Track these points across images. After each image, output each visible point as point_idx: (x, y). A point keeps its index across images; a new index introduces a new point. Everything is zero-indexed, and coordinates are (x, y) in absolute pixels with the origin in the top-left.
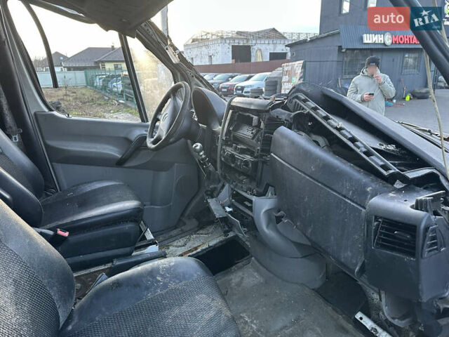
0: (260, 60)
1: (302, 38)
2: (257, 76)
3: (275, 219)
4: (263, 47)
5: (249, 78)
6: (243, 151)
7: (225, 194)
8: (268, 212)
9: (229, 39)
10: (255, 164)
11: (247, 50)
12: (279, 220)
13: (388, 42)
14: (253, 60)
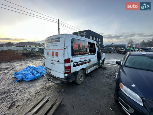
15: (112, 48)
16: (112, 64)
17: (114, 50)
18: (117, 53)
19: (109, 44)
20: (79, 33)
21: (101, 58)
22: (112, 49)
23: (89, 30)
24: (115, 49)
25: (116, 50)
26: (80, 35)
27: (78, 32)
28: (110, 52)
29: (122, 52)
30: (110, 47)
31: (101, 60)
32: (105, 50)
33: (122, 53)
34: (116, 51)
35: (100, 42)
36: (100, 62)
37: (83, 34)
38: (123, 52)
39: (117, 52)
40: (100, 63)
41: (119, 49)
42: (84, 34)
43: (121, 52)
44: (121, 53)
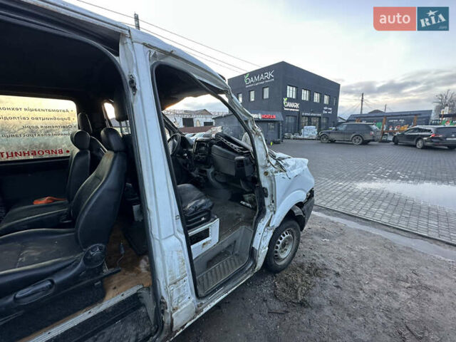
0: (199, 126)
1: (220, 115)
2: (198, 134)
3: (214, 174)
4: (200, 119)
5: (194, 135)
6: (202, 155)
7: (197, 171)
8: (212, 173)
9: (181, 114)
10: (207, 158)
11: (191, 120)
12: (215, 174)
13: (260, 118)
14: (195, 126)
15: (374, 127)
16: (369, 216)
17: (383, 134)
18: (396, 144)
19: (364, 113)
20: (250, 77)
21: (262, 204)
22: (371, 129)
23: (283, 62)
24: (388, 128)
25: (391, 133)
26: (252, 83)
27: (246, 74)
28: (365, 143)
29: (420, 142)
30: (364, 123)
31: (261, 226)
32: (342, 133)
33: (420, 144)
34: (390, 138)
35: (325, 105)
36: (258, 238)
37: (262, 80)
38: (426, 141)
39: (393, 141)
40: (256, 245)
41: (405, 128)
42: (267, 79)
43: (413, 143)
44: (415, 146)
